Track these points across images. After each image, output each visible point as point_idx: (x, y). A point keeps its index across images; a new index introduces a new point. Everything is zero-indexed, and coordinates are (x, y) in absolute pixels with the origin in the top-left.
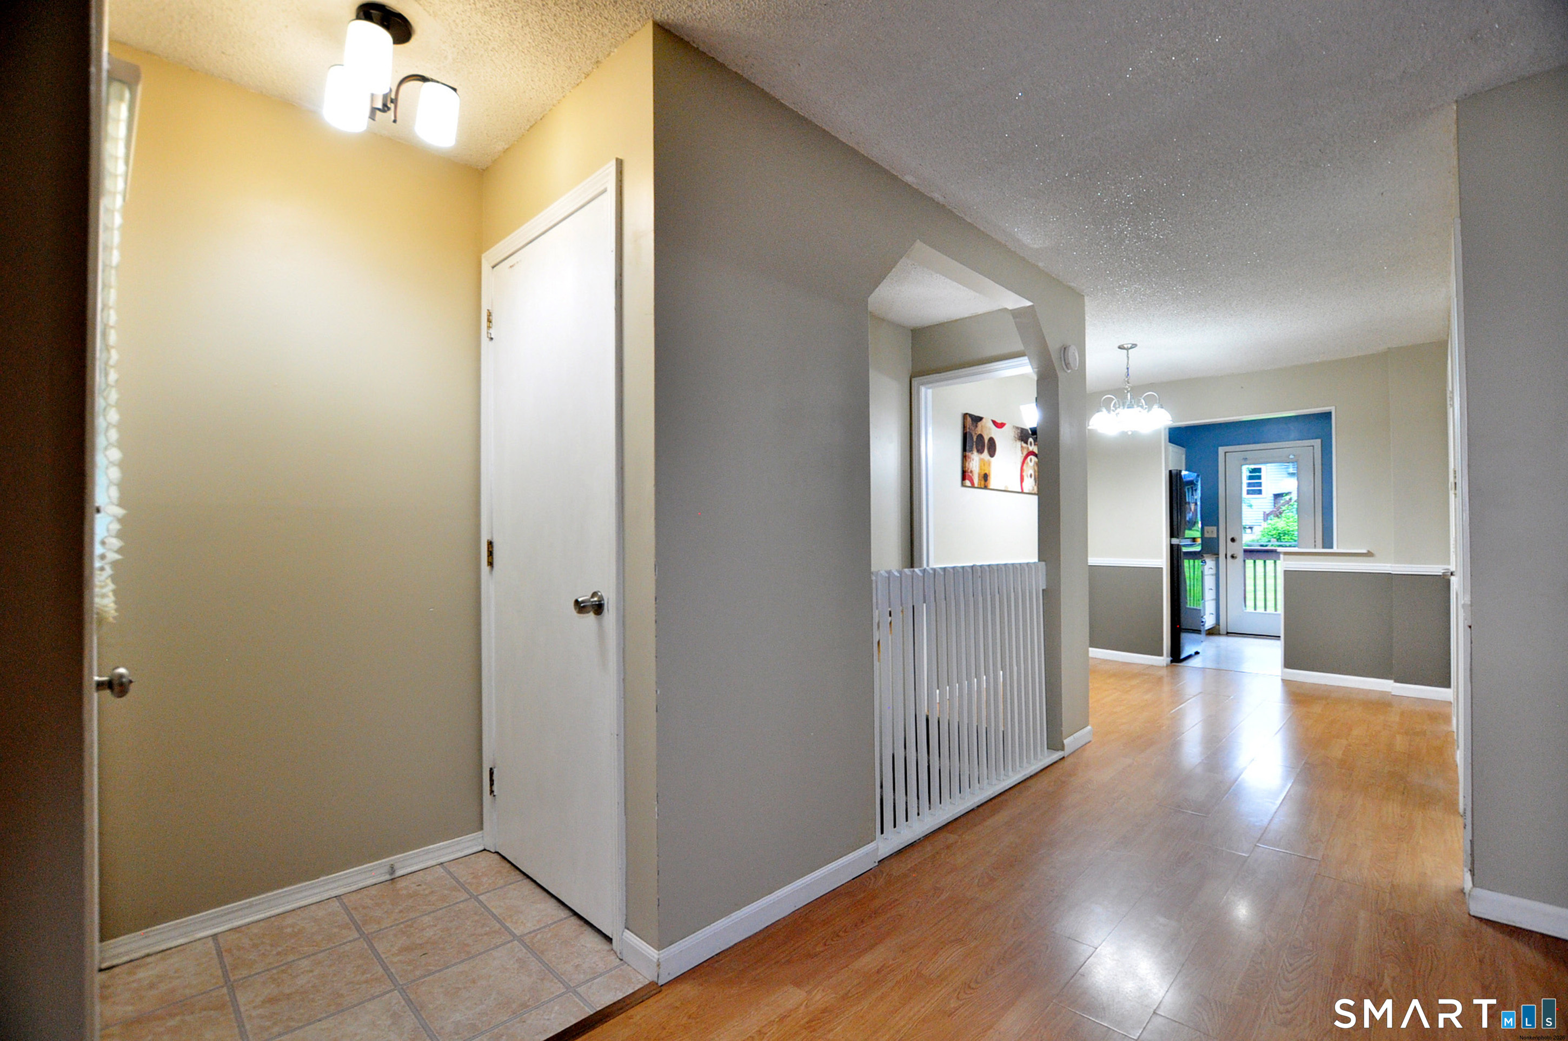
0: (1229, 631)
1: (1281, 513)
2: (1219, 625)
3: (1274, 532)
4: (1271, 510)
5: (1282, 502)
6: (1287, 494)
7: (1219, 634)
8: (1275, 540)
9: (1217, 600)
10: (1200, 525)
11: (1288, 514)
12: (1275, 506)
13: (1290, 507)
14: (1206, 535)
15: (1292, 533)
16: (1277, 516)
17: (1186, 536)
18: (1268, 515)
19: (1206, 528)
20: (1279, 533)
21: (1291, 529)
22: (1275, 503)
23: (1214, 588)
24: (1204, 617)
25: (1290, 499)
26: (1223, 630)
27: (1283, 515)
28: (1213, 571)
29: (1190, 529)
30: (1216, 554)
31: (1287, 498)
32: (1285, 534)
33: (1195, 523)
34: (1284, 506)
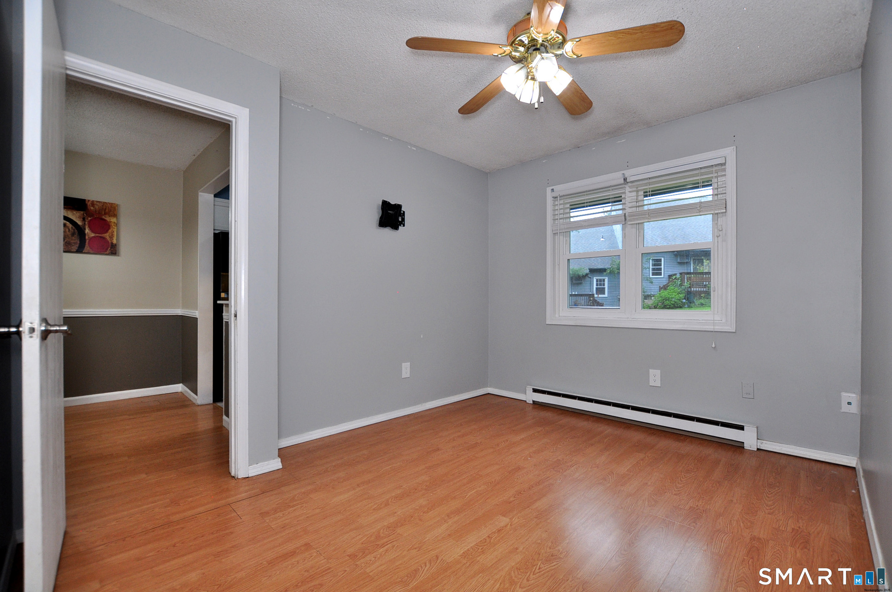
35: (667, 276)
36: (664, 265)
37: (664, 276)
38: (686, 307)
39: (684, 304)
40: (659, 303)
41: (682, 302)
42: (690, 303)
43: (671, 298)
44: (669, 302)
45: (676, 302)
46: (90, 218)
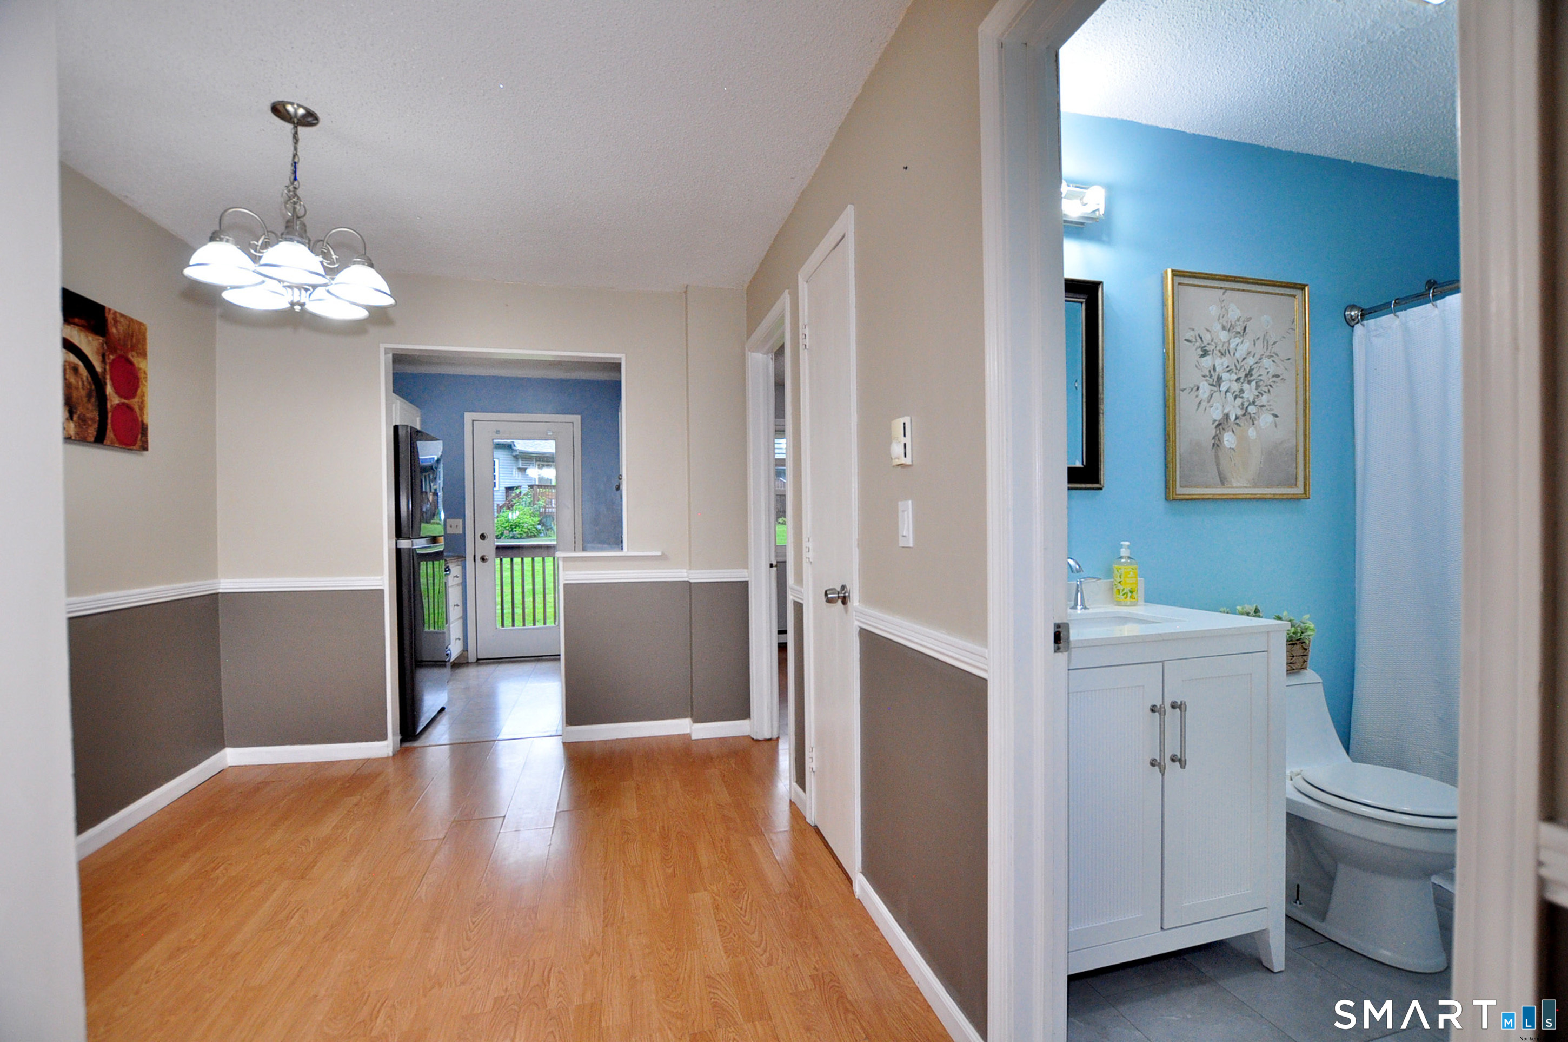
0: (479, 658)
1: (512, 506)
2: (467, 651)
3: (507, 524)
4: (504, 502)
5: (513, 495)
6: (517, 488)
7: (467, 664)
8: (508, 532)
9: (464, 618)
10: (443, 516)
11: (519, 507)
12: (507, 499)
13: (521, 500)
14: (450, 531)
15: (522, 525)
16: (509, 508)
17: (422, 534)
18: (501, 507)
19: (448, 520)
20: (511, 525)
21: (521, 521)
22: (507, 496)
23: (460, 604)
24: (449, 647)
25: (520, 493)
26: (472, 658)
27: (514, 507)
28: (459, 580)
29: (427, 522)
30: (462, 557)
31: (518, 491)
32: (516, 526)
33: (434, 514)
34: (515, 499)
35: (504, 489)
36: (499, 471)
37: (499, 487)
38: (542, 537)
39: (539, 531)
40: (505, 531)
41: (537, 529)
42: (548, 530)
43: (523, 523)
44: (520, 530)
45: (529, 529)
46: (112, 357)
